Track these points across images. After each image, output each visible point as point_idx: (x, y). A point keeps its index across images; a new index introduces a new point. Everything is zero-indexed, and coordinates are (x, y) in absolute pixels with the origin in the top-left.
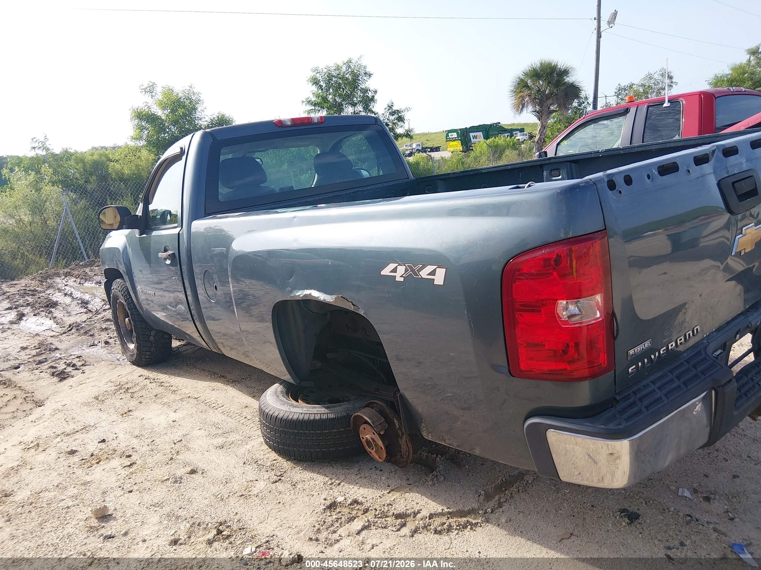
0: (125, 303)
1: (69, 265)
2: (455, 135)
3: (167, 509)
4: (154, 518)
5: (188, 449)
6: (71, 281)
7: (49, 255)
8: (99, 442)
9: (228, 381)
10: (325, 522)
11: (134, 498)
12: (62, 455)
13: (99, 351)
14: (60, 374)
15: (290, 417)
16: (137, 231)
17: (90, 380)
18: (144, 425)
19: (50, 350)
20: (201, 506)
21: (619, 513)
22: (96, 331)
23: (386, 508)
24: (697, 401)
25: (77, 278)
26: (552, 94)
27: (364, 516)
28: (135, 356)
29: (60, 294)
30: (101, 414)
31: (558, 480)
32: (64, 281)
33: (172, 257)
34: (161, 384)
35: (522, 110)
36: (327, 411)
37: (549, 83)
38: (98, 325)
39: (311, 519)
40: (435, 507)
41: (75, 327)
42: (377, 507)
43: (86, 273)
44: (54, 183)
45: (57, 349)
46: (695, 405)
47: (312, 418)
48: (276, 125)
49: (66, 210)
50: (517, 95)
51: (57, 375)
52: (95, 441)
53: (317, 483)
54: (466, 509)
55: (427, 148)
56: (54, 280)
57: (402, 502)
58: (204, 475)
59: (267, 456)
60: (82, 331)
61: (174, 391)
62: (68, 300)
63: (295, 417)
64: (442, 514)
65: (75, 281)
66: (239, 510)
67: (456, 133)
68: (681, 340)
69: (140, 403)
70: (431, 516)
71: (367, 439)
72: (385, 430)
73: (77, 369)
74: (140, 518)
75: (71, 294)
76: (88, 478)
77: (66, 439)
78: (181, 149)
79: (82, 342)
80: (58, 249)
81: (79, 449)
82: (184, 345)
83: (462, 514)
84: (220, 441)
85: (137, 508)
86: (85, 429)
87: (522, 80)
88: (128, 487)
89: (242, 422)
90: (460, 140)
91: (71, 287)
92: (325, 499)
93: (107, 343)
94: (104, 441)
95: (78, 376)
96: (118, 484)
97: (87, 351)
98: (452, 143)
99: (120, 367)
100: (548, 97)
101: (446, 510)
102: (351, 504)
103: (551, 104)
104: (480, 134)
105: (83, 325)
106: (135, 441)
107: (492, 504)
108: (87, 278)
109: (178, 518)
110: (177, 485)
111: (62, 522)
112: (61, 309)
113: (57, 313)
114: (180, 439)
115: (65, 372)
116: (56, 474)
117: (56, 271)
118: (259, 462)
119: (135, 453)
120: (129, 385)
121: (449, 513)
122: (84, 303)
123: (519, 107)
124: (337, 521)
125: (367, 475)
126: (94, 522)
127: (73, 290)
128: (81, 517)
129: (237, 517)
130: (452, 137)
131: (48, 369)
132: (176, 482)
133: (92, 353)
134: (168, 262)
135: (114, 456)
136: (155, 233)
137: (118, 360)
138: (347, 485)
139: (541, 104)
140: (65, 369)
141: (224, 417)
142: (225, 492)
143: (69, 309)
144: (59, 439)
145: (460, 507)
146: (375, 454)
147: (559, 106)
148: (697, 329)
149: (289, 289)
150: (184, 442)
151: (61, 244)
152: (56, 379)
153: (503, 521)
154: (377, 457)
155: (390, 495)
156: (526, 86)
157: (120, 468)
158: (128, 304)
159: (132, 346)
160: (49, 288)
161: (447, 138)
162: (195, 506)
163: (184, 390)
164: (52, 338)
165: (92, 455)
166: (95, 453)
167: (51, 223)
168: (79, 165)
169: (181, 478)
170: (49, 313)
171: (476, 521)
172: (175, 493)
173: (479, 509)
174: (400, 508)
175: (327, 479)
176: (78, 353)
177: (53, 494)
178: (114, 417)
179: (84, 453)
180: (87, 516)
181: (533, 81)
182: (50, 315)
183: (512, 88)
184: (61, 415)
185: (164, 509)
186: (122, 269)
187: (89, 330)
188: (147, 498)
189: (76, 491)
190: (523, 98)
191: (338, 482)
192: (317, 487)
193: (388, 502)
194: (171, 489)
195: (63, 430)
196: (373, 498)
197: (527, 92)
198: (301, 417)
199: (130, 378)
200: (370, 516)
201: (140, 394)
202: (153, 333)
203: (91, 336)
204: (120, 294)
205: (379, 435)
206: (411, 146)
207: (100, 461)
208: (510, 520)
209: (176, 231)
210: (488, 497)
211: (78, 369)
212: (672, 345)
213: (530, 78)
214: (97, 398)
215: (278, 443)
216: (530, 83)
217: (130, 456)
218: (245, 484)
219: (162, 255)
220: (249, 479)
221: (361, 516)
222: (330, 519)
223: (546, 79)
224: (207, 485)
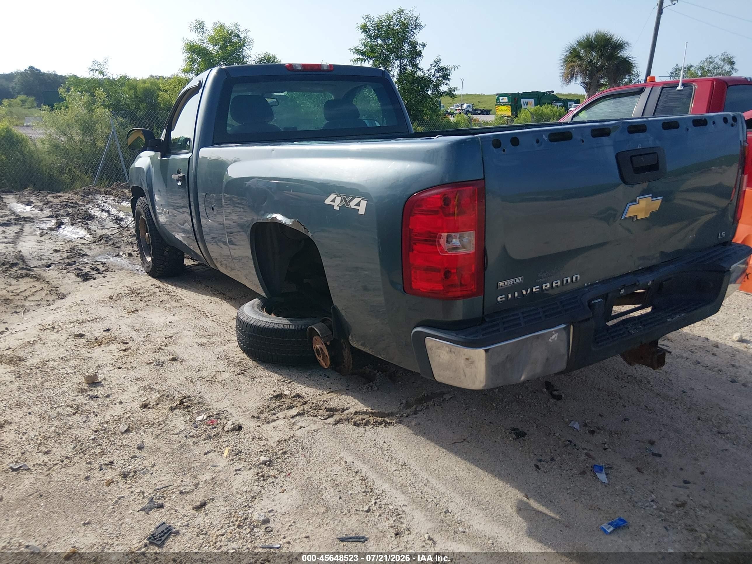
0: (145, 219)
1: (111, 185)
2: (506, 99)
3: (145, 383)
4: (133, 388)
5: (176, 344)
6: (110, 199)
7: (94, 173)
8: (104, 331)
9: (225, 298)
10: (268, 407)
11: (122, 373)
12: (71, 337)
13: (122, 261)
14: (84, 275)
15: (259, 324)
16: (159, 154)
17: (109, 283)
18: (145, 322)
19: (80, 255)
20: (173, 384)
21: (510, 431)
22: (122, 243)
23: (321, 403)
24: (554, 331)
25: (115, 197)
26: (603, 67)
27: (302, 407)
28: (151, 267)
29: (98, 209)
30: (112, 311)
31: (433, 379)
32: (104, 199)
33: (182, 179)
34: (168, 293)
35: (570, 80)
36: (289, 323)
37: (602, 55)
38: (125, 239)
39: (259, 404)
40: (361, 407)
41: (106, 238)
42: (315, 402)
43: (125, 193)
44: (105, 107)
45: (85, 255)
46: (551, 334)
47: (276, 327)
48: (287, 69)
49: (113, 133)
50: (567, 64)
51: (81, 276)
52: (101, 330)
53: (272, 379)
54: (387, 412)
55: (477, 110)
56: (95, 197)
57: (336, 400)
58: (183, 363)
59: (238, 355)
60: (110, 242)
61: (178, 300)
62: (104, 215)
63: (262, 325)
64: (365, 413)
65: (114, 200)
66: (203, 390)
67: (507, 98)
68: (557, 283)
69: (147, 305)
70: (356, 413)
71: (317, 348)
72: (331, 341)
73: (99, 273)
74: (122, 387)
75: (109, 210)
76: (88, 355)
77: (77, 326)
78: (200, 81)
79: (109, 252)
80: (103, 169)
81: (87, 334)
82: (197, 265)
83: (382, 415)
84: (204, 340)
85: (122, 380)
86: (96, 320)
87: (574, 50)
88: (119, 364)
89: (226, 329)
90: (510, 105)
91: (109, 204)
92: (274, 391)
93: (130, 255)
94: (108, 330)
95: (100, 279)
96: (111, 362)
97: (112, 260)
98: (501, 108)
99: (137, 276)
100: (599, 70)
101: (370, 411)
102: (294, 397)
103: (601, 78)
104: (532, 100)
105: (112, 237)
106: (134, 333)
107: (408, 411)
108: (124, 198)
109: (152, 390)
110: (159, 367)
111: (60, 383)
112: (97, 222)
113: (92, 225)
114: (171, 335)
115: (88, 274)
116: (63, 350)
117: (98, 189)
118: (230, 359)
119: (131, 342)
120: (141, 291)
121: (371, 413)
122: (118, 220)
123: (568, 77)
124: (279, 407)
125: (316, 379)
126: (85, 386)
127: (110, 207)
128: (75, 381)
129: (200, 395)
130: (502, 101)
131: (74, 270)
132: (158, 365)
133: (115, 262)
134: (179, 184)
135: (114, 342)
136: (172, 157)
137: (137, 270)
138: (296, 384)
139: (591, 77)
140: (89, 272)
141: (212, 324)
142: (195, 377)
143: (104, 223)
144: (72, 325)
145: (383, 410)
146: (321, 360)
147: (610, 80)
148: (577, 278)
149: (263, 212)
150: (174, 338)
151: (105, 164)
152: (79, 279)
153: (413, 424)
154: (324, 364)
155: (329, 395)
156: (578, 56)
157: (116, 351)
158: (148, 220)
159: (149, 259)
160: (89, 202)
161: (497, 102)
162: (168, 383)
163: (186, 300)
164: (83, 246)
165: (96, 339)
166: (99, 338)
167: (99, 143)
168: (131, 92)
169: (163, 363)
170: (85, 225)
171: (391, 421)
172: (155, 372)
173: (397, 413)
174: (332, 404)
175: (281, 377)
176: (103, 260)
177: (57, 363)
178: (122, 314)
179: (90, 337)
180: (80, 381)
181: (585, 52)
182: (86, 226)
183: (563, 57)
184: (78, 308)
185: (143, 383)
186: (145, 188)
187: (116, 243)
188: (132, 374)
189: (76, 363)
190: (573, 67)
191: (289, 381)
192: (272, 382)
193: (325, 399)
194: (153, 370)
195: (77, 319)
196: (313, 395)
197: (578, 62)
198: (267, 326)
199: (143, 285)
200: (307, 407)
201: (148, 299)
202: (167, 249)
203: (117, 247)
204: (142, 210)
205: (326, 344)
206: (461, 106)
207: (101, 344)
208: (419, 424)
209: (187, 156)
210: (408, 406)
211: (101, 274)
212: (547, 286)
213: (584, 49)
214: (111, 298)
215: (247, 345)
216: (582, 53)
217: (127, 343)
218: (214, 373)
219: (175, 176)
220: (218, 370)
221: (299, 406)
222: (274, 405)
223: (599, 51)
224: (183, 370)
